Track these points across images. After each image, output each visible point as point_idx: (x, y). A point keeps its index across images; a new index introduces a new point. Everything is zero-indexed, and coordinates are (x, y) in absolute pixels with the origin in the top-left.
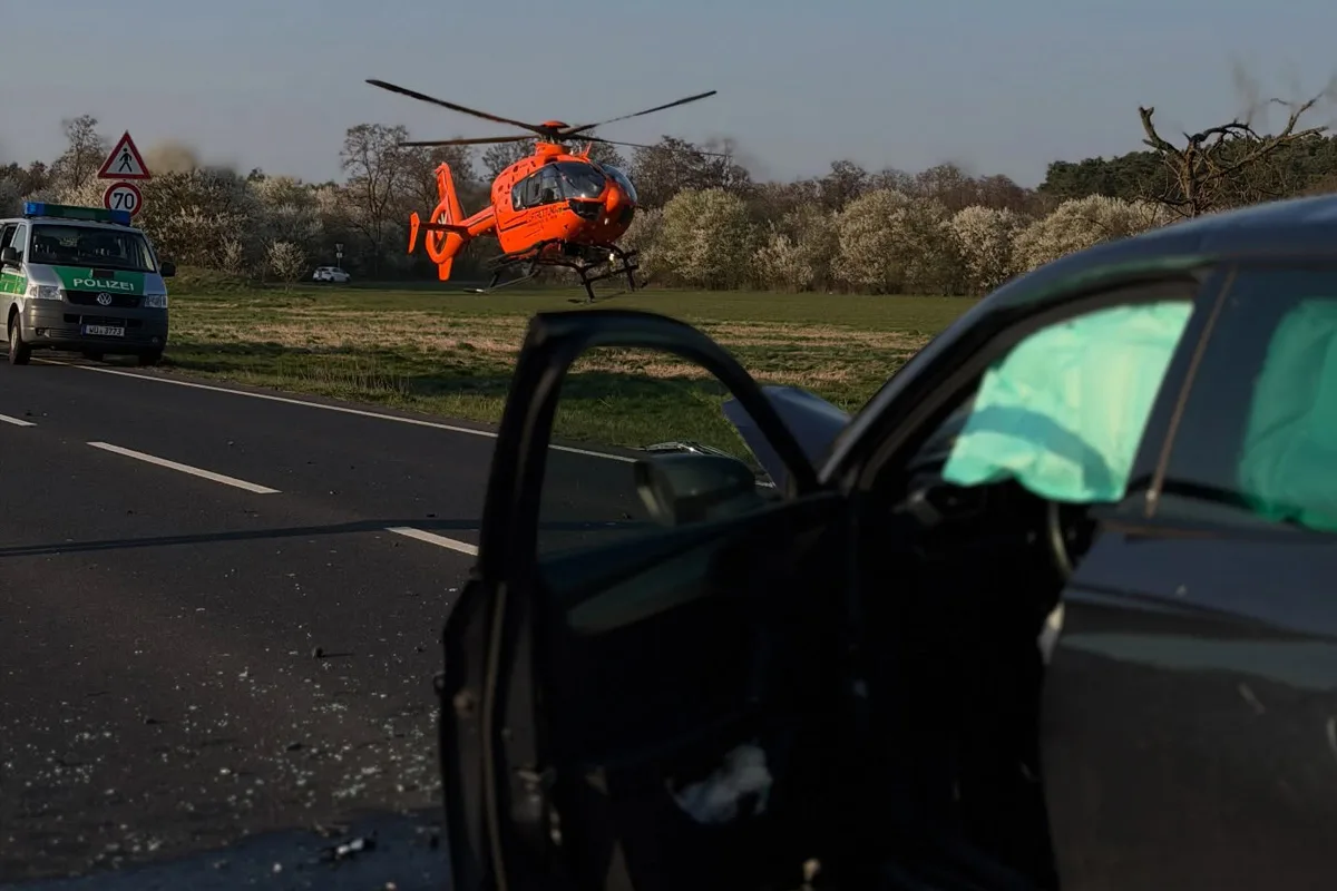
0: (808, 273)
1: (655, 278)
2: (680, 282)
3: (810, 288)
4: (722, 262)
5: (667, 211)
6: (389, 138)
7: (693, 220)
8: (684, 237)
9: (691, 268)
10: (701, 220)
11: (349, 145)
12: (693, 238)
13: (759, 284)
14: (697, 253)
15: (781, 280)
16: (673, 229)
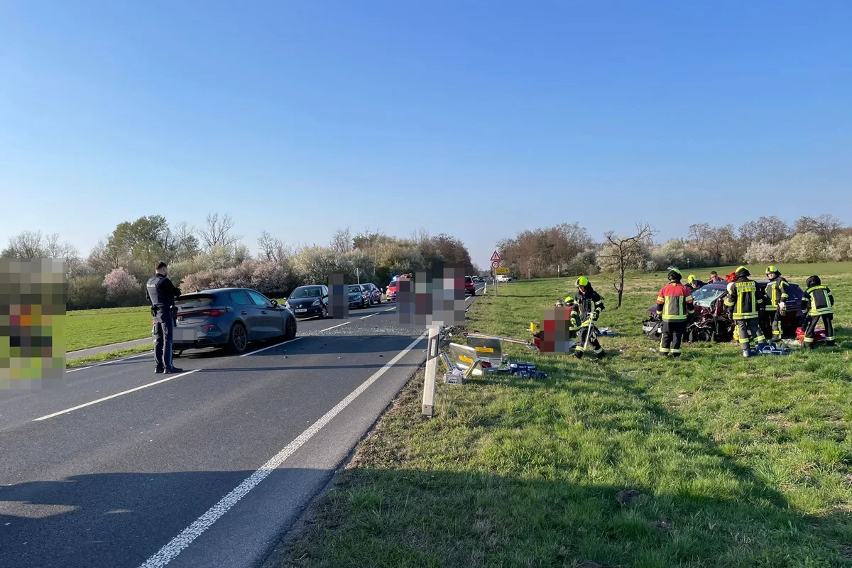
0: (839, 256)
1: (788, 262)
2: (797, 262)
3: (840, 260)
4: (810, 255)
5: (792, 241)
6: (703, 227)
7: (801, 243)
8: (798, 249)
9: (800, 258)
10: (803, 243)
11: (691, 231)
12: (801, 248)
13: (824, 260)
14: (802, 253)
15: (831, 259)
16: (794, 246)
